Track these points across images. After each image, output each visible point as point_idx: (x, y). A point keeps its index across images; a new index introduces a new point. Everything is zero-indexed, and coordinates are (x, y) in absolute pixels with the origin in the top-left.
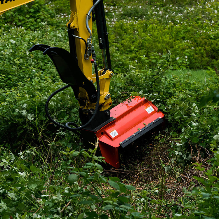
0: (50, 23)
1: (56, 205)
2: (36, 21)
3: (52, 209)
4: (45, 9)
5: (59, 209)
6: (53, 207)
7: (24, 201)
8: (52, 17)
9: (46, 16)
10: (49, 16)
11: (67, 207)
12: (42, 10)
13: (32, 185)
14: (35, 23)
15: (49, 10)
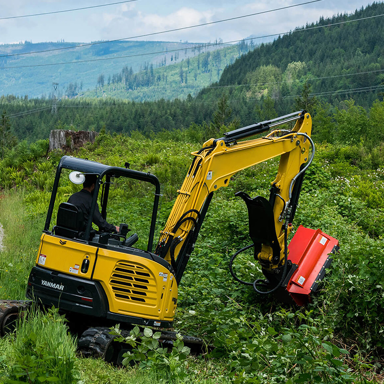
0: (326, 185)
1: (283, 365)
2: (311, 182)
3: (279, 369)
4: (320, 171)
5: (286, 369)
6: (280, 367)
7: (259, 361)
8: (328, 180)
9: (322, 179)
10: (325, 178)
11: (295, 368)
12: (318, 172)
13: (267, 345)
14: (310, 185)
15: (325, 172)
